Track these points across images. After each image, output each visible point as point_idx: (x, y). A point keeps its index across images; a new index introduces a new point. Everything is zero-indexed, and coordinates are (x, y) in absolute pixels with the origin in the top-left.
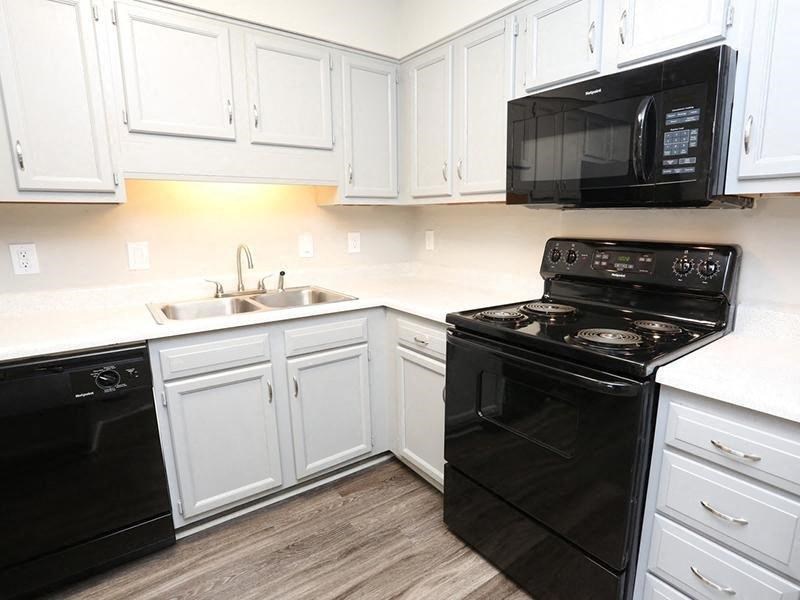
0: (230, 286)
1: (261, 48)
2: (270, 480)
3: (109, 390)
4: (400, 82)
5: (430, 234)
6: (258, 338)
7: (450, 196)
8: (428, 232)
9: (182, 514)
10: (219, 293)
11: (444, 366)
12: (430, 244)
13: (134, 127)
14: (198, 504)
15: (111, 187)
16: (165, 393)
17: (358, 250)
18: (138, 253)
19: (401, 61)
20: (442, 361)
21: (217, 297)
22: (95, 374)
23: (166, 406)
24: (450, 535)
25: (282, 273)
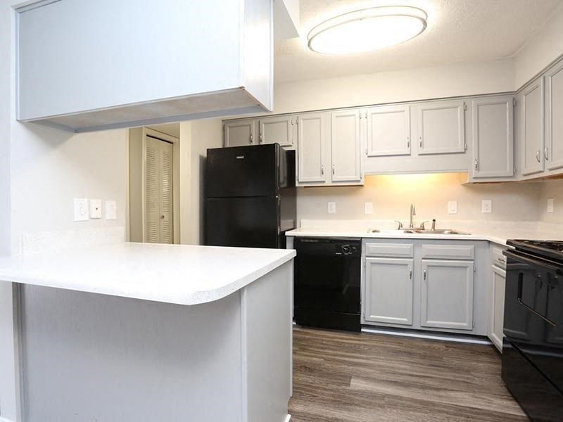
0: (406, 225)
1: (425, 110)
2: (405, 319)
3: (346, 254)
4: (515, 106)
5: (551, 201)
6: (408, 246)
7: (543, 172)
8: (549, 200)
9: (364, 318)
10: (400, 227)
11: (505, 272)
12: (550, 209)
13: (369, 155)
14: (371, 316)
15: (359, 179)
16: (365, 261)
17: (490, 211)
18: (369, 208)
19: (516, 92)
20: (503, 269)
21: (399, 229)
22: (343, 247)
23: (365, 267)
24: (504, 388)
25: (434, 220)
